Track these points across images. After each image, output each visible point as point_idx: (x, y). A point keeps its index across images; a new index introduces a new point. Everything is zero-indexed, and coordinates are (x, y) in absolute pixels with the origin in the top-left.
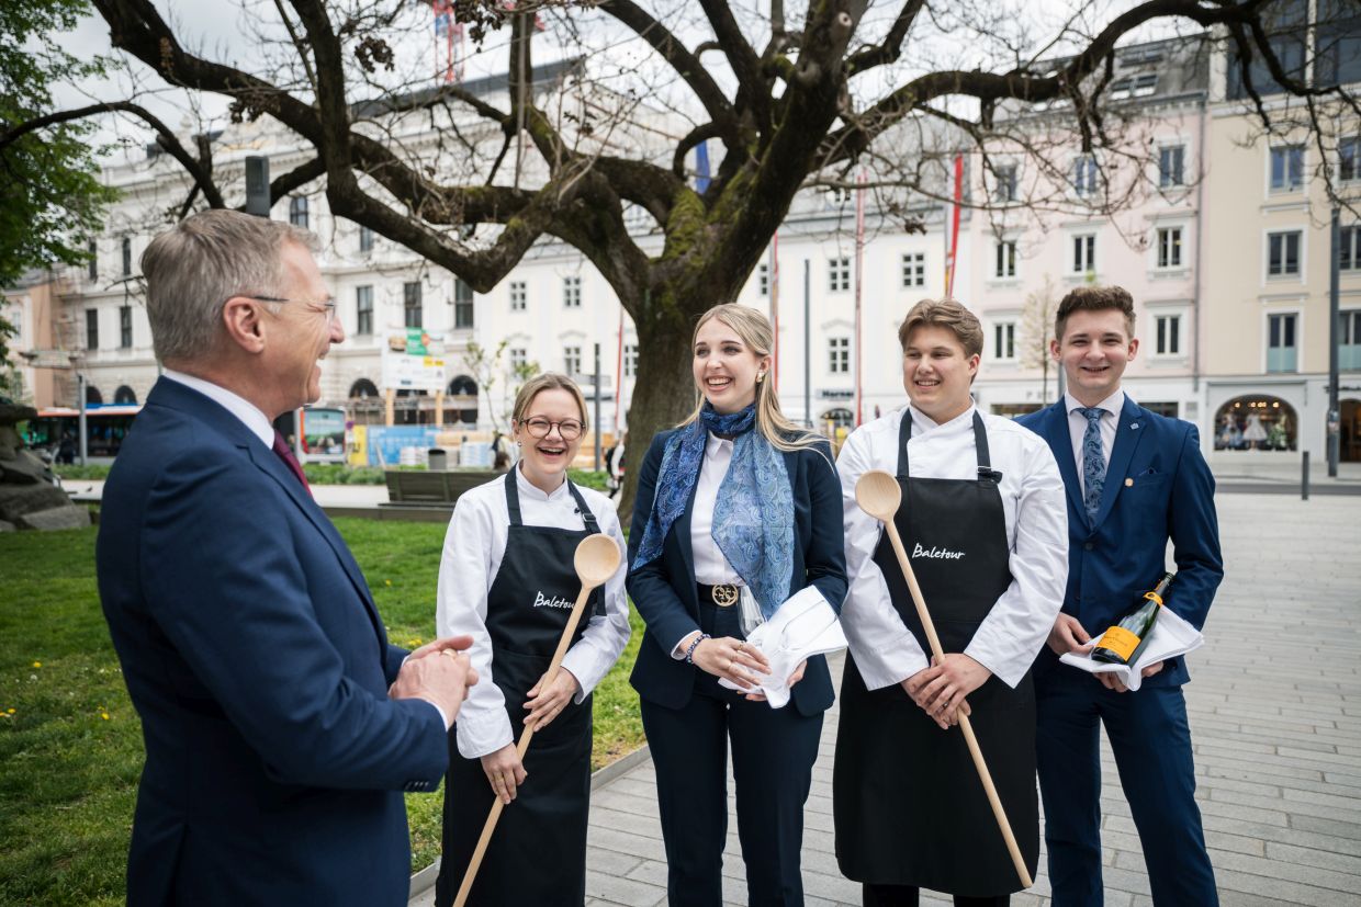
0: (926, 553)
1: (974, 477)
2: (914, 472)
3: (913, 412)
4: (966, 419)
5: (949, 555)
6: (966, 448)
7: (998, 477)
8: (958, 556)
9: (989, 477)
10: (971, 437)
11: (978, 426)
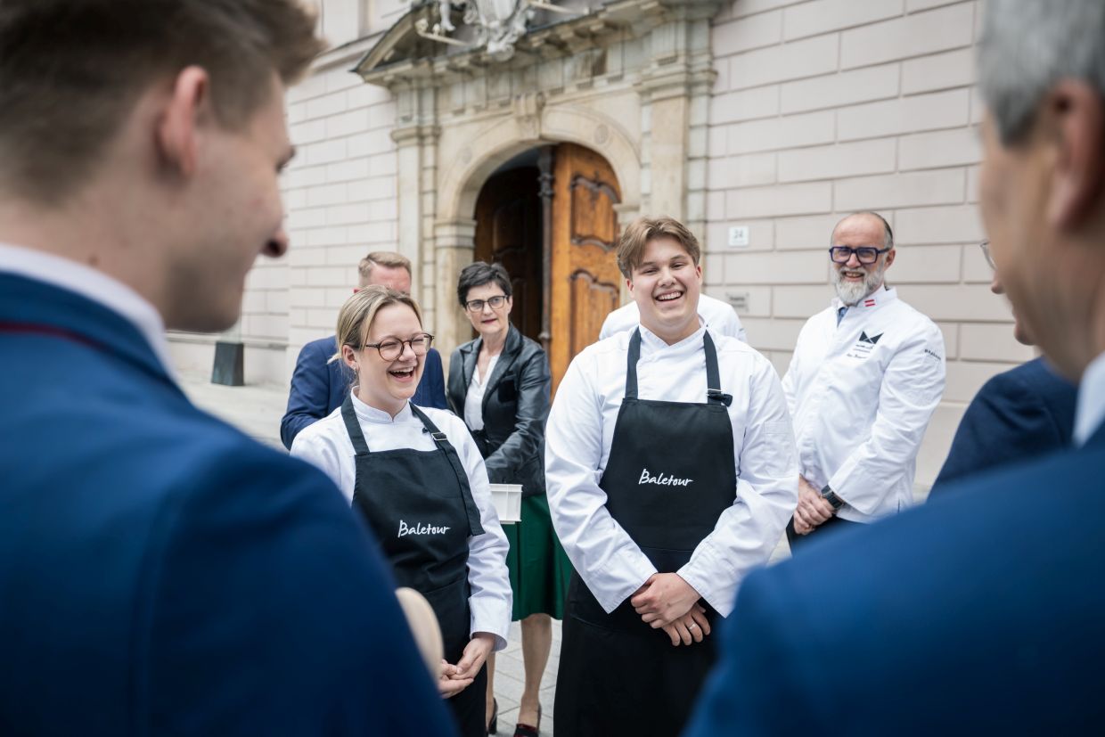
0: (653, 480)
1: (704, 400)
2: (644, 394)
3: (643, 331)
4: (697, 339)
5: (677, 482)
6: (695, 369)
7: (728, 400)
8: (685, 483)
9: (719, 400)
10: (701, 357)
11: (709, 346)
